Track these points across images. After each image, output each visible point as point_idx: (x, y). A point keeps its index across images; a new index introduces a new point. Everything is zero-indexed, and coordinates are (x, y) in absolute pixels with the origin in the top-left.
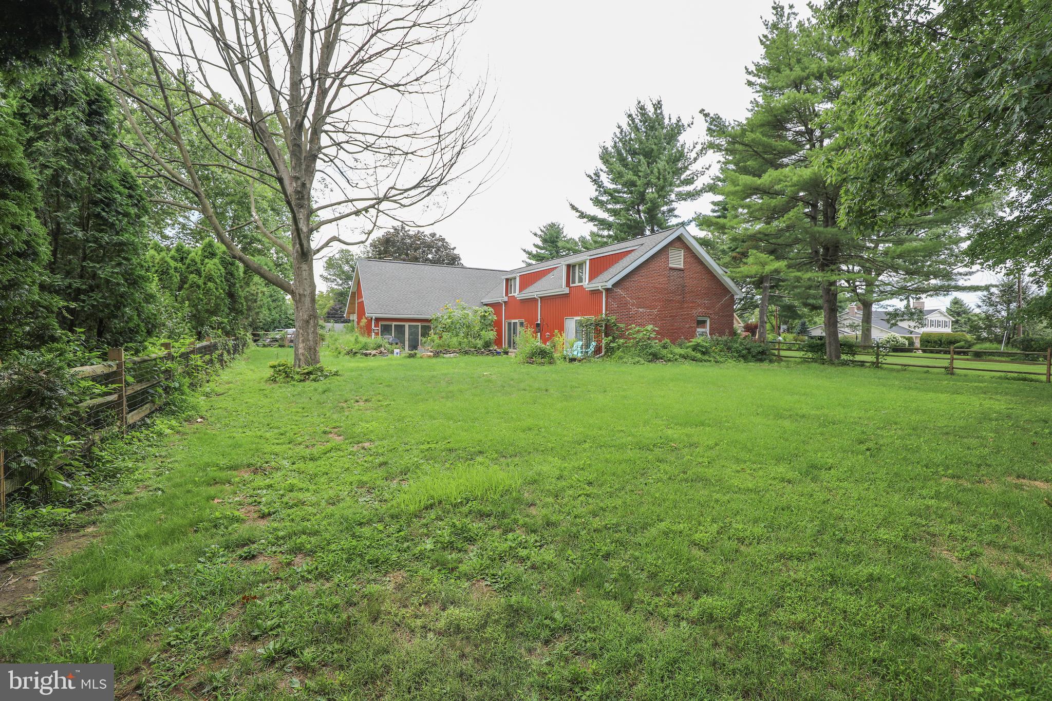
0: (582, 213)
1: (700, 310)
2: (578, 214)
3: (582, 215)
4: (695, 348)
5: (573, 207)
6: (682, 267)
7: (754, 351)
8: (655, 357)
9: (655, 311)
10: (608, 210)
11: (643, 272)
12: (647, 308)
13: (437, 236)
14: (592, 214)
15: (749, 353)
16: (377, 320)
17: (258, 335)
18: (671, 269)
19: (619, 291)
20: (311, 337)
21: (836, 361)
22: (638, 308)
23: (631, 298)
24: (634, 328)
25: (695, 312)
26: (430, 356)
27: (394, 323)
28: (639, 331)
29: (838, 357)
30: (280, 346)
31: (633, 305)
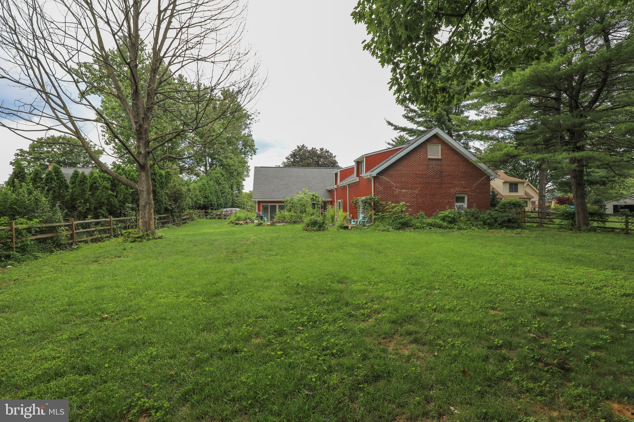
0: (396, 126)
1: (457, 189)
2: (393, 127)
3: (396, 128)
4: (443, 219)
5: (390, 124)
6: (440, 157)
7: (500, 220)
8: (404, 225)
9: (417, 191)
10: (418, 123)
11: (404, 163)
12: (409, 189)
13: (324, 150)
14: (403, 127)
15: (496, 221)
16: (259, 202)
17: (208, 212)
18: (430, 159)
19: (384, 178)
20: (147, 216)
21: (584, 228)
22: (401, 189)
23: (395, 183)
24: (391, 204)
25: (452, 191)
26: (268, 225)
27: (269, 204)
28: (393, 207)
29: (587, 224)
30: (219, 218)
31: (397, 187)
